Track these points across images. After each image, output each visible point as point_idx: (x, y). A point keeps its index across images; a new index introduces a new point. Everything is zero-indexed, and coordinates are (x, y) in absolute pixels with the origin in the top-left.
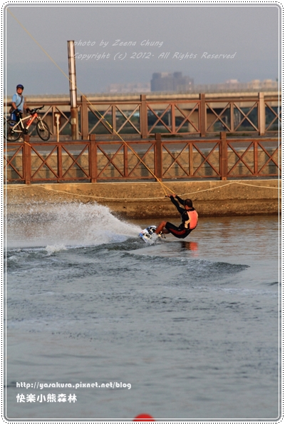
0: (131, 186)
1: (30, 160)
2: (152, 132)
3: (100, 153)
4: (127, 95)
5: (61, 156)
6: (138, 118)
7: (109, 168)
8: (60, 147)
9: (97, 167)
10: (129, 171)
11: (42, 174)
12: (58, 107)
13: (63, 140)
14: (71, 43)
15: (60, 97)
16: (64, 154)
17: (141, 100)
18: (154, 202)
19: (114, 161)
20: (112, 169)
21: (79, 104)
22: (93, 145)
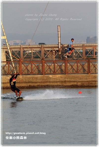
0: (79, 76)
1: (44, 67)
2: (87, 57)
3: (68, 64)
4: (78, 44)
5: (55, 65)
6: (82, 52)
7: (72, 69)
8: (55, 62)
9: (67, 69)
10: (79, 71)
11: (49, 72)
12: (54, 48)
13: (56, 60)
14: (59, 27)
15: (55, 45)
16: (56, 65)
17: (83, 46)
18: (87, 81)
19: (74, 67)
20: (73, 70)
21: (61, 48)
22: (66, 62)
